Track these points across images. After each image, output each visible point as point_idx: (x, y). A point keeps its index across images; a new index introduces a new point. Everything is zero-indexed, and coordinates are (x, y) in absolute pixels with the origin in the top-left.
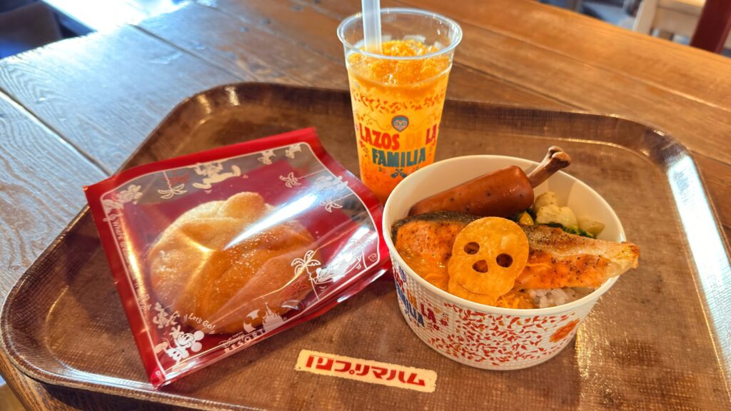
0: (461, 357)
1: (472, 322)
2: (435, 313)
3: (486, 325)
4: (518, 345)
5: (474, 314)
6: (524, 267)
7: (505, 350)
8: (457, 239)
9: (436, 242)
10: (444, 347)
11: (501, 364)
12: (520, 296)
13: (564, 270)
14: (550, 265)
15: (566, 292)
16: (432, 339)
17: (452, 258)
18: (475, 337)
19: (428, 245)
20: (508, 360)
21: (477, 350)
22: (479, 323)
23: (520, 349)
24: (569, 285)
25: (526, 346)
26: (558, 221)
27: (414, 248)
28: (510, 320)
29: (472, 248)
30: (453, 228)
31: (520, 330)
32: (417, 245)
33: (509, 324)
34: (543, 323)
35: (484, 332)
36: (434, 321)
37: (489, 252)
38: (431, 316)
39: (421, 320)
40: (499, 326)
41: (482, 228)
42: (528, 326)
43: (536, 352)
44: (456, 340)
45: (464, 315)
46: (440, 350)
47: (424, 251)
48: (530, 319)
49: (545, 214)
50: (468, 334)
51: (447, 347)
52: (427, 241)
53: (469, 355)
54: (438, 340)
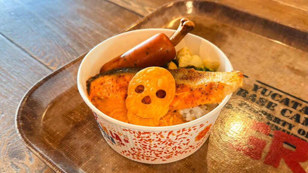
0: (142, 159)
1: (143, 138)
2: (119, 136)
3: (152, 139)
4: (176, 147)
5: (143, 134)
6: (173, 97)
7: (168, 151)
8: (130, 84)
9: (118, 88)
10: (131, 155)
11: (168, 160)
12: (174, 115)
13: (198, 94)
14: (189, 93)
15: (202, 108)
16: (123, 151)
17: (128, 97)
18: (148, 147)
19: (113, 91)
20: (172, 157)
21: (151, 154)
22: (148, 139)
23: (177, 149)
24: (202, 103)
25: (181, 147)
26: (192, 64)
27: (104, 94)
28: (167, 133)
29: (140, 89)
30: (127, 77)
31: (175, 138)
32: (106, 91)
33: (167, 136)
34: (188, 131)
35: (153, 143)
36: (120, 140)
37: (151, 90)
38: (118, 138)
39: (113, 141)
40: (161, 138)
41: (145, 75)
42: (179, 135)
43: (188, 148)
44: (136, 150)
45: (137, 135)
46: (128, 157)
47: (110, 95)
48: (180, 131)
49: (184, 61)
50: (142, 146)
51: (132, 155)
52: (112, 88)
53: (147, 158)
54: (126, 151)
